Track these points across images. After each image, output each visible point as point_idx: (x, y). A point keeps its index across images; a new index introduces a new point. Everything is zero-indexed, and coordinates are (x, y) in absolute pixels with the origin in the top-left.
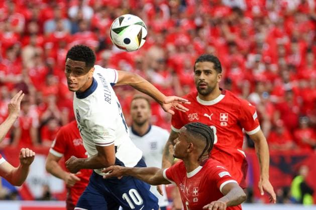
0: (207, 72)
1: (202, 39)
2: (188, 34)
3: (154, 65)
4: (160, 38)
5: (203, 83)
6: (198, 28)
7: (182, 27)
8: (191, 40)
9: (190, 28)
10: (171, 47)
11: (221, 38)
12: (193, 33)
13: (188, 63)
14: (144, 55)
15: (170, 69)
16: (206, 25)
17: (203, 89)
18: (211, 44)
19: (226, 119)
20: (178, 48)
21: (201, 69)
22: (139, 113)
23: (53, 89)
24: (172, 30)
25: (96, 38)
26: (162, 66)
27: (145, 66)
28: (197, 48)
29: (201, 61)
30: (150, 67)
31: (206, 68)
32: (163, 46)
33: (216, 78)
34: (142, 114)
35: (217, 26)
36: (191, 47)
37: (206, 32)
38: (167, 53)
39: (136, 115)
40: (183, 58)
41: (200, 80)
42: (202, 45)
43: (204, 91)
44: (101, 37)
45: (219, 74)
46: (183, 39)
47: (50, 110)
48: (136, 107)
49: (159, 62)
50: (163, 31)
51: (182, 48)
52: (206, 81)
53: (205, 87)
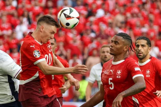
0: (143, 46)
1: (146, 10)
2: (138, 7)
3: (119, 24)
4: (122, 9)
5: (140, 52)
6: (144, 4)
7: (135, 3)
8: (140, 11)
9: (139, 4)
10: (128, 15)
11: (157, 9)
12: (141, 7)
13: (138, 23)
14: (113, 19)
15: (128, 27)
16: (148, 2)
17: (141, 56)
18: (151, 13)
19: (149, 73)
20: (133, 15)
21: (139, 44)
22: (105, 56)
23: (62, 39)
24: (129, 5)
25: (86, 10)
26: (123, 25)
27: (114, 25)
28: (143, 15)
29: (140, 39)
30: (116, 26)
31: (142, 44)
32: (124, 14)
33: (148, 49)
34: (107, 56)
35: (155, 3)
36: (140, 15)
37: (148, 6)
38: (126, 18)
39: (104, 57)
40: (135, 21)
41: (139, 50)
42: (146, 13)
43: (141, 57)
44: (89, 9)
45: (150, 48)
46: (136, 10)
47: (60, 50)
48: (104, 52)
49: (122, 23)
50: (124, 6)
51: (135, 15)
52: (142, 51)
53: (141, 54)
